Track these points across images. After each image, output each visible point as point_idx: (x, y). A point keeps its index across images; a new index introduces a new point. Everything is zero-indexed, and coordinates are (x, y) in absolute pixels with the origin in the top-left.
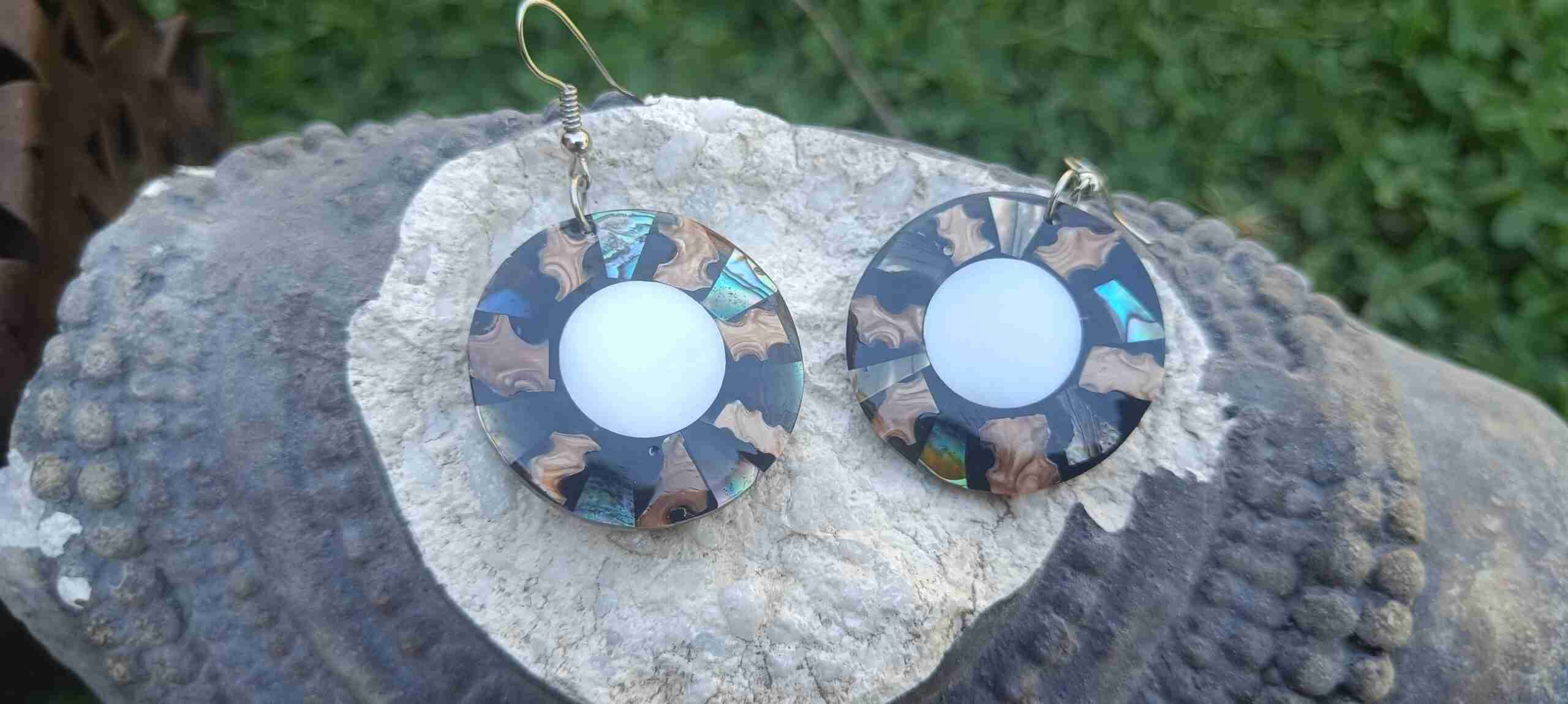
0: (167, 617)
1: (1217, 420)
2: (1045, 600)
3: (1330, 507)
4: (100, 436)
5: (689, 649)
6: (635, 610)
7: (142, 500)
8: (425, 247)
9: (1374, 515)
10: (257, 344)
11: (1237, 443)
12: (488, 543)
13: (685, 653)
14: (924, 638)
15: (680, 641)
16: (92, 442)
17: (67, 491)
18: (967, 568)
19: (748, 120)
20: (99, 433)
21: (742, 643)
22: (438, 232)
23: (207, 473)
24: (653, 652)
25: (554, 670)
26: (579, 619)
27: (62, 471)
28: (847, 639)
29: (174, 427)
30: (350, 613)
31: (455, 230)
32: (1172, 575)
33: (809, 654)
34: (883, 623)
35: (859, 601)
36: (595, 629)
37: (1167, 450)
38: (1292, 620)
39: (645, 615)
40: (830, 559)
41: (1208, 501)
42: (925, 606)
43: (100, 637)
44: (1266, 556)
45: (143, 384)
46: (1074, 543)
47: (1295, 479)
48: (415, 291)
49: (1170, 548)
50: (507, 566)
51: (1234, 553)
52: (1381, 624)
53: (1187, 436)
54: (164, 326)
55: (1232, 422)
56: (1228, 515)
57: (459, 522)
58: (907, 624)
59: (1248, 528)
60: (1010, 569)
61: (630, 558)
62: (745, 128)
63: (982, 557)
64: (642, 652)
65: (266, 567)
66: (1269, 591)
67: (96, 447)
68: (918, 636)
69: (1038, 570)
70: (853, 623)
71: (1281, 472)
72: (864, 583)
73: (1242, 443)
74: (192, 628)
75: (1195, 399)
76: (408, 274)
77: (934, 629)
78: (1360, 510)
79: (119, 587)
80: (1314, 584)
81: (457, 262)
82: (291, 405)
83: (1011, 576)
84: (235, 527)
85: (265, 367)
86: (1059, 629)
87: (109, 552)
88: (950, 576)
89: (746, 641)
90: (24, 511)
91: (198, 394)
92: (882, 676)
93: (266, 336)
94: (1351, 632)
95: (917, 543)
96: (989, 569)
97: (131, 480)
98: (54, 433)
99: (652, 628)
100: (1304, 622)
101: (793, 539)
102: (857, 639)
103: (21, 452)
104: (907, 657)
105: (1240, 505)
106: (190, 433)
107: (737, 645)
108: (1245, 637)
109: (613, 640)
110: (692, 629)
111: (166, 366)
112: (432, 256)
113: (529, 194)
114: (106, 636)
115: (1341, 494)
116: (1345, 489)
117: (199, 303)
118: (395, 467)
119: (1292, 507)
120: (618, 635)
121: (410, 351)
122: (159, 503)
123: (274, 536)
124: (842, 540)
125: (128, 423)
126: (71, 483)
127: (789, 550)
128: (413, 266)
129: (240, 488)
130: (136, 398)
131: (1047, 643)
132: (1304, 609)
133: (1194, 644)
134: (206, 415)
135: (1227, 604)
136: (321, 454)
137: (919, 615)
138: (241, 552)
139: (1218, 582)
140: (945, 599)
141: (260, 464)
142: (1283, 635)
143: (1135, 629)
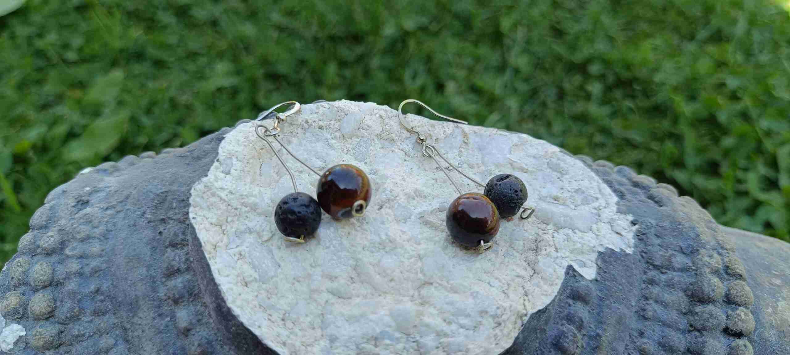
1: (629, 227)
2: (563, 319)
3: (694, 263)
4: (45, 278)
5: (376, 340)
6: (345, 322)
7: (63, 313)
8: (231, 158)
9: (719, 264)
10: (137, 219)
11: (641, 237)
12: (264, 294)
13: (373, 342)
14: (503, 324)
15: (370, 335)
16: (41, 280)
17: (21, 311)
18: (519, 295)
19: (383, 110)
20: (45, 276)
21: (405, 336)
22: (237, 152)
23: (102, 294)
24: (356, 344)
26: (313, 333)
27: (20, 299)
28: (461, 330)
29: (87, 270)
31: (245, 152)
32: (625, 302)
33: (442, 340)
34: (480, 319)
35: (466, 308)
36: (322, 336)
37: (608, 240)
38: (691, 326)
39: (350, 325)
40: (447, 293)
41: (634, 264)
42: (501, 308)
44: (671, 292)
46: (571, 286)
47: (674, 252)
48: (226, 177)
49: (621, 287)
50: (273, 307)
51: (654, 291)
52: (738, 319)
53: (616, 236)
54: (88, 220)
55: (637, 226)
56: (645, 273)
57: (246, 286)
58: (493, 317)
59: (658, 277)
60: (541, 297)
62: (382, 113)
63: (525, 292)
64: (350, 344)
66: (677, 310)
67: (42, 284)
68: (500, 324)
69: (556, 296)
70: (464, 321)
71: (666, 250)
72: (467, 301)
73: (643, 237)
75: (616, 217)
76: (222, 169)
78: (711, 262)
80: (699, 305)
81: (246, 166)
82: (154, 248)
83: (542, 299)
84: (114, 326)
85: (141, 231)
86: (572, 332)
88: (510, 298)
89: (407, 335)
91: (103, 250)
93: (143, 216)
94: (725, 326)
95: (491, 286)
96: (530, 297)
97: (58, 304)
98: (19, 279)
99: (354, 331)
100: (698, 325)
101: (425, 286)
102: (467, 329)
104: (495, 336)
105: (651, 267)
106: (95, 271)
107: (402, 337)
108: (670, 336)
109: (333, 340)
110: (377, 329)
111: (86, 239)
112: (234, 163)
115: (700, 256)
116: (700, 254)
117: (107, 209)
118: (212, 259)
119: (677, 266)
120: (336, 336)
122: (73, 314)
123: (137, 324)
124: (452, 284)
125: (61, 271)
126: (24, 306)
127: (424, 292)
128: (224, 166)
129: (120, 299)
130: (68, 256)
131: (568, 341)
132: (696, 318)
133: (644, 343)
134: (106, 262)
135: (655, 319)
136: (169, 269)
137: (499, 312)
138: (117, 341)
139: (649, 308)
140: (511, 306)
141: (133, 281)
142: (689, 334)
143: (611, 332)
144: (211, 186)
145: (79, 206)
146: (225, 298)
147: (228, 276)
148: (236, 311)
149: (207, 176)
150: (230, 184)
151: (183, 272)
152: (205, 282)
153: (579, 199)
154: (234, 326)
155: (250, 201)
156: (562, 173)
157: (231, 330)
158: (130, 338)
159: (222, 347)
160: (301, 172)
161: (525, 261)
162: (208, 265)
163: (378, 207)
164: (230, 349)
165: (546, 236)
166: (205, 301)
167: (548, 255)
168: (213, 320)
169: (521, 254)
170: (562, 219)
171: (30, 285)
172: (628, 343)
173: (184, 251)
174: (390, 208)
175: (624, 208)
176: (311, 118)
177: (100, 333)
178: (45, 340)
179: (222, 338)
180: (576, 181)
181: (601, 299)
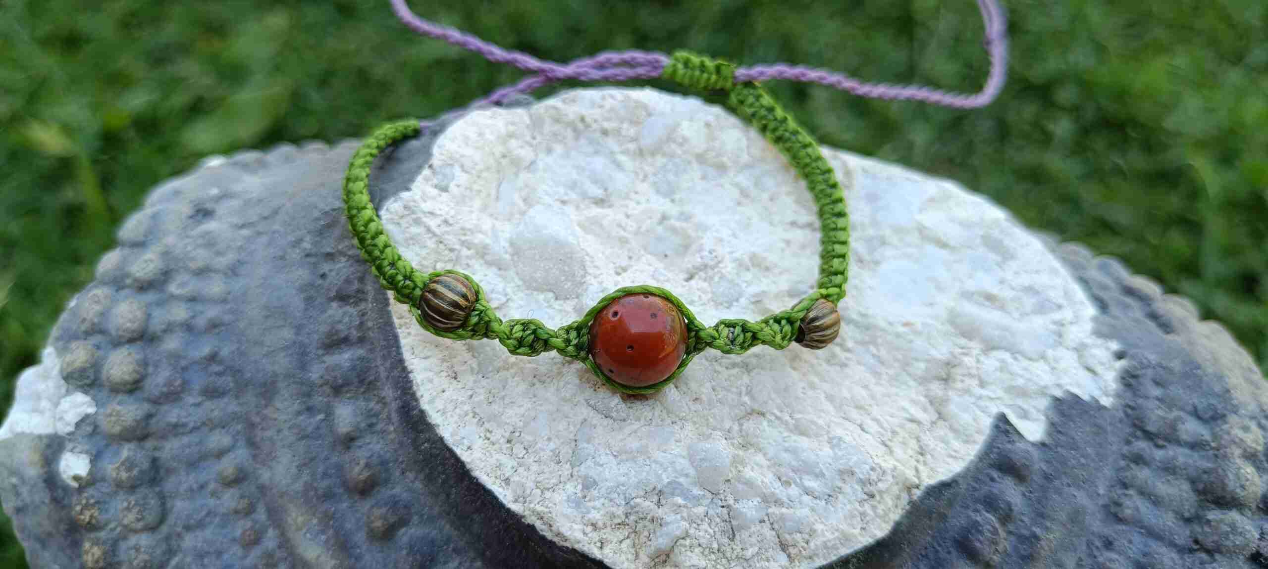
0: (153, 502)
1: (1109, 361)
2: (977, 501)
3: (1215, 436)
4: (135, 326)
5: (660, 495)
6: (611, 457)
7: (157, 385)
8: (451, 165)
9: (1258, 444)
10: (289, 251)
11: (1129, 380)
12: (481, 397)
13: (655, 499)
14: (878, 497)
15: (651, 487)
16: (128, 328)
17: (91, 373)
18: (910, 452)
20: (134, 322)
21: (709, 496)
22: (462, 156)
23: (221, 363)
24: (625, 498)
25: (532, 506)
26: (557, 470)
27: (93, 355)
28: (806, 499)
29: (201, 322)
30: (328, 496)
31: (477, 156)
32: (1087, 486)
33: (770, 510)
34: (840, 484)
35: (818, 463)
36: (572, 476)
37: (1070, 378)
38: (1196, 542)
39: (619, 464)
40: (786, 434)
41: (1111, 424)
42: (878, 469)
43: (86, 517)
44: (1168, 481)
45: (183, 285)
46: (998, 448)
47: (1182, 414)
48: (440, 196)
49: (1083, 461)
50: (494, 418)
51: (1139, 474)
53: (1087, 373)
54: (210, 242)
55: (1123, 363)
56: (1128, 443)
57: (455, 378)
58: (862, 482)
59: (1149, 452)
60: (947, 459)
61: (606, 422)
63: (921, 447)
64: (616, 495)
65: (255, 457)
66: (1176, 512)
67: (128, 335)
68: (872, 496)
69: (972, 462)
70: (811, 483)
71: (1170, 408)
72: (821, 450)
73: (1132, 381)
74: (171, 519)
75: (1089, 341)
76: (435, 181)
77: (887, 489)
78: (1244, 439)
79: (117, 465)
80: (1213, 509)
81: (475, 182)
82: (309, 300)
83: (948, 464)
84: (235, 417)
85: (293, 268)
86: (990, 525)
87: (117, 429)
88: (895, 454)
89: (713, 494)
90: (44, 404)
91: (229, 293)
92: (841, 527)
93: (299, 243)
94: (1254, 551)
95: (863, 430)
96: (929, 457)
97: (151, 369)
98: (93, 324)
99: (626, 475)
100: (1209, 542)
101: (752, 417)
102: (816, 498)
103: (56, 349)
104: (863, 515)
105: (1139, 433)
106: (214, 325)
107: (704, 495)
108: (1157, 554)
110: (664, 476)
111: (203, 272)
112: (457, 174)
113: (535, 151)
114: (91, 516)
115: (1225, 427)
116: (1226, 423)
117: (243, 227)
119: (1184, 437)
120: (594, 480)
121: (430, 238)
122: (172, 388)
123: (271, 419)
124: (796, 420)
125: (160, 318)
126: (96, 365)
127: (749, 425)
128: (440, 177)
129: (249, 375)
130: (173, 297)
131: (981, 538)
132: (1207, 529)
133: (1111, 560)
134: (232, 312)
135: (1137, 523)
136: (332, 335)
137: (874, 476)
138: (236, 441)
139: (1127, 502)
140: (895, 468)
141: (272, 349)
142: (1191, 555)
143: (1058, 535)
144: (416, 207)
145: (200, 217)
146: (419, 394)
147: (425, 358)
148: (434, 417)
149: (408, 189)
150: (447, 209)
151: (354, 343)
152: (388, 364)
153: (1029, 302)
154: (428, 441)
155: (476, 241)
156: (1006, 255)
157: (423, 447)
158: (258, 439)
159: (403, 473)
160: (564, 202)
161: (926, 396)
162: (396, 337)
163: (686, 276)
164: (416, 478)
165: (966, 360)
166: (384, 394)
167: (967, 391)
168: (393, 429)
169: (920, 384)
170: (997, 333)
171: (110, 335)
172: (1083, 556)
173: (358, 308)
174: (705, 280)
175: (1105, 329)
176: (592, 114)
177: (211, 425)
178: (124, 423)
179: (405, 459)
180: (1026, 272)
181: (1047, 477)
